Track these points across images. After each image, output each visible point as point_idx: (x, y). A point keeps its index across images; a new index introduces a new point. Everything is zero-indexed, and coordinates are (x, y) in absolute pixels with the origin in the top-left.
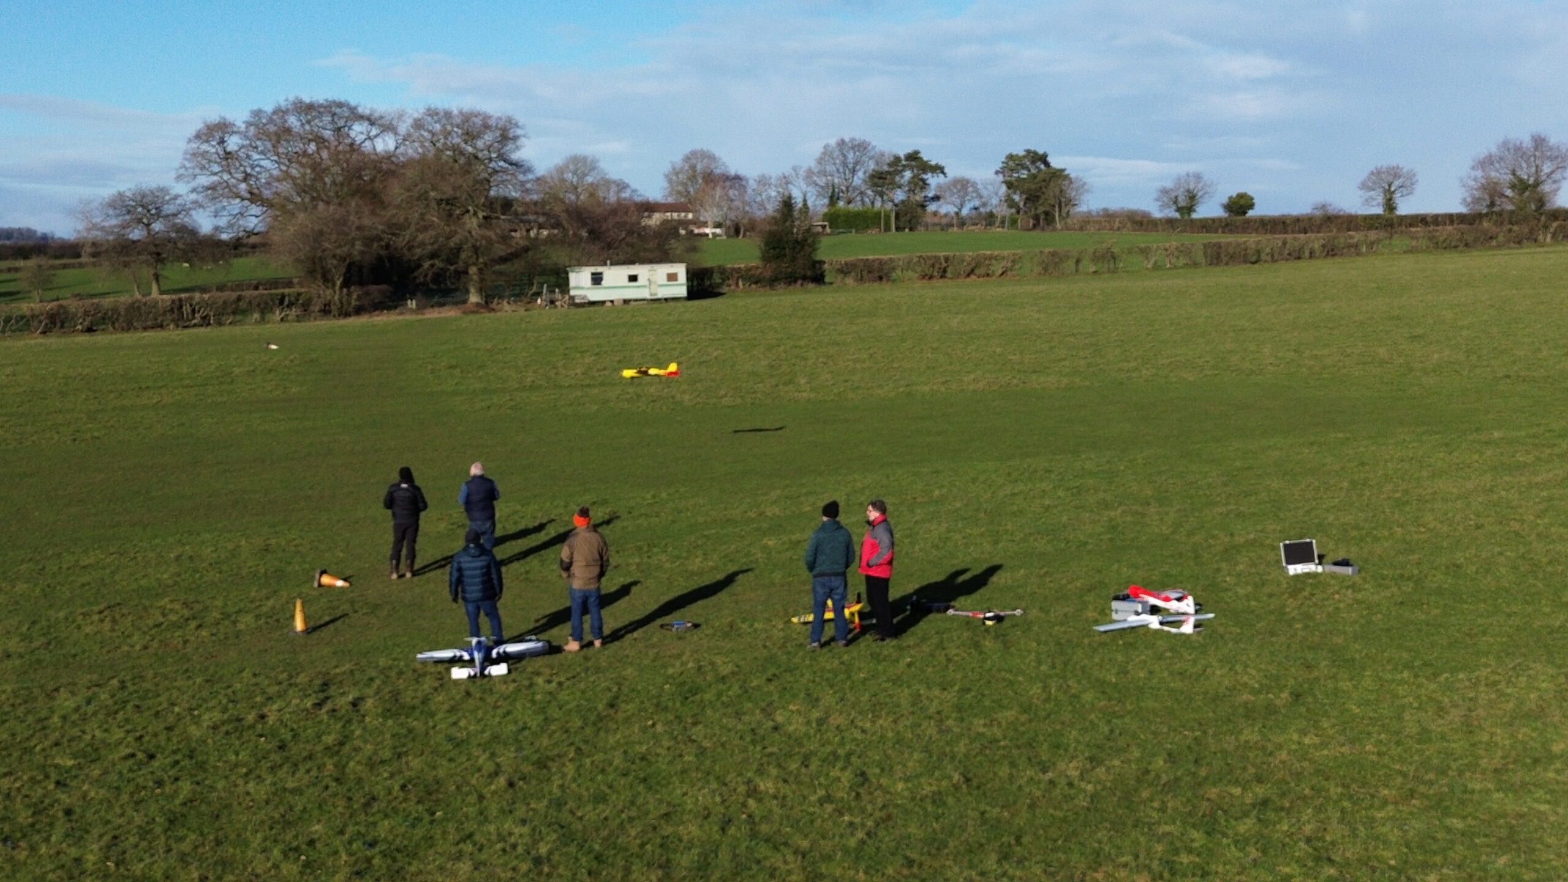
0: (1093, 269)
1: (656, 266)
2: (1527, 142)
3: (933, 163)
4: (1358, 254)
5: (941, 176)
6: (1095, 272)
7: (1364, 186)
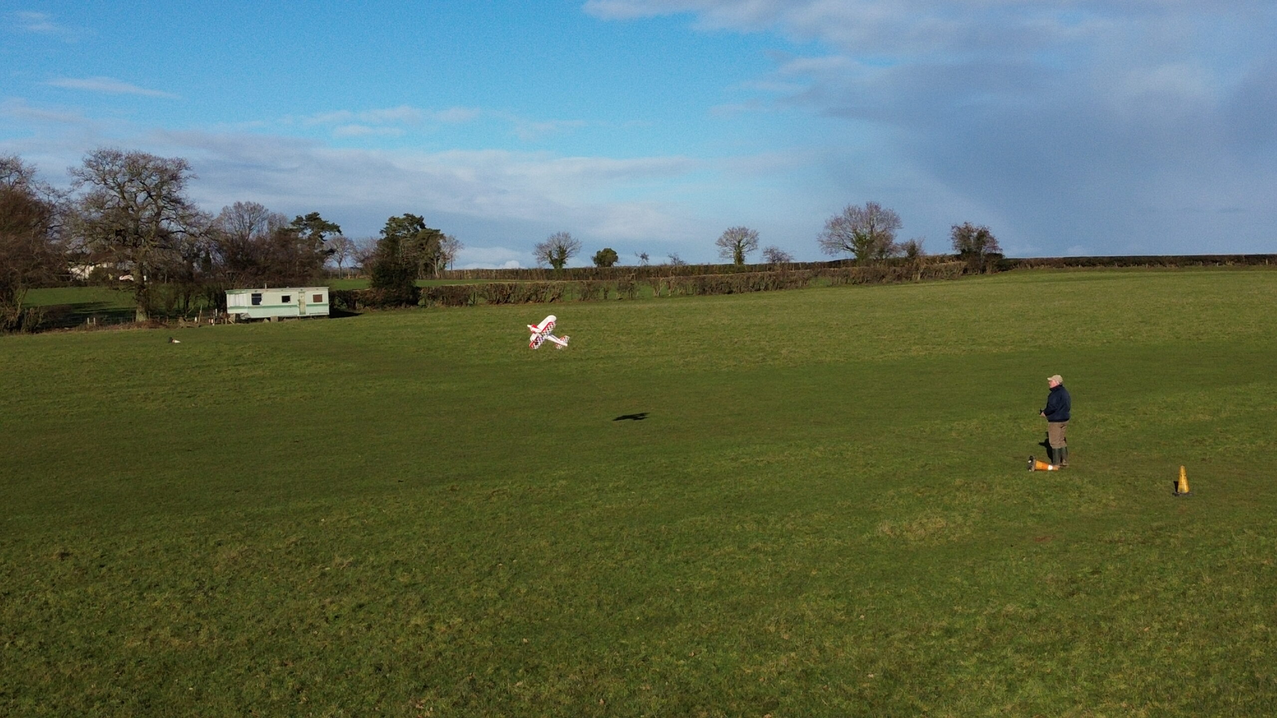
0: (618, 296)
1: (304, 289)
2: (864, 208)
3: (330, 223)
4: (797, 287)
5: (337, 233)
6: (620, 299)
7: (721, 243)
